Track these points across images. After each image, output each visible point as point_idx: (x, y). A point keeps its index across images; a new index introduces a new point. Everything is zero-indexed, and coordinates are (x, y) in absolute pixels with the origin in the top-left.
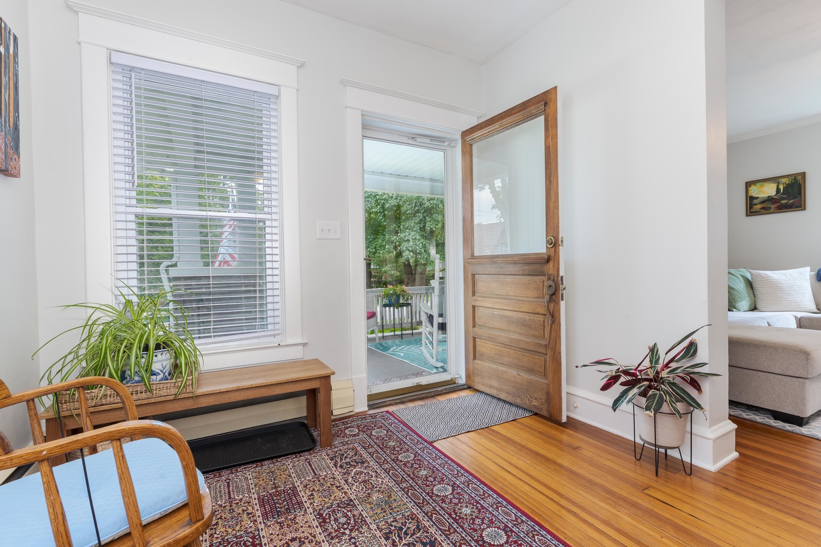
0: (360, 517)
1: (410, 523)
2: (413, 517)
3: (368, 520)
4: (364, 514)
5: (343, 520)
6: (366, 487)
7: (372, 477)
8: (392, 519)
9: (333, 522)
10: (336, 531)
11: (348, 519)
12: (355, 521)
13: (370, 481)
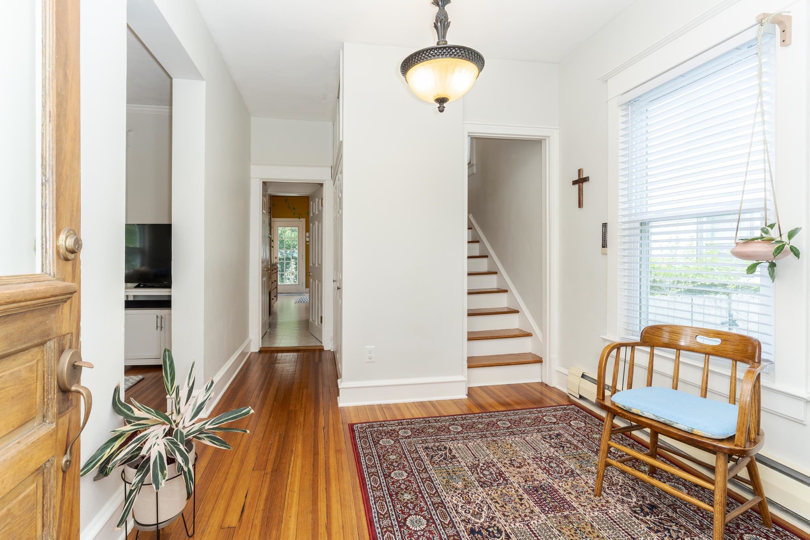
0: (472, 471)
1: (436, 460)
2: (432, 463)
3: (466, 469)
4: (470, 473)
5: (486, 472)
6: (468, 497)
7: (461, 507)
8: (449, 465)
9: (493, 472)
10: (490, 467)
11: (482, 472)
12: (477, 470)
13: (464, 502)
